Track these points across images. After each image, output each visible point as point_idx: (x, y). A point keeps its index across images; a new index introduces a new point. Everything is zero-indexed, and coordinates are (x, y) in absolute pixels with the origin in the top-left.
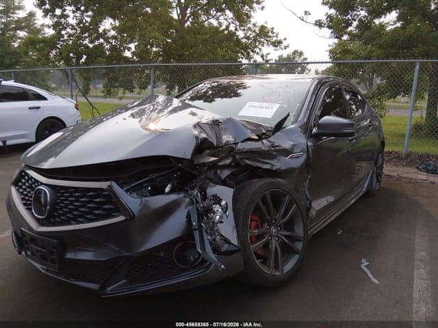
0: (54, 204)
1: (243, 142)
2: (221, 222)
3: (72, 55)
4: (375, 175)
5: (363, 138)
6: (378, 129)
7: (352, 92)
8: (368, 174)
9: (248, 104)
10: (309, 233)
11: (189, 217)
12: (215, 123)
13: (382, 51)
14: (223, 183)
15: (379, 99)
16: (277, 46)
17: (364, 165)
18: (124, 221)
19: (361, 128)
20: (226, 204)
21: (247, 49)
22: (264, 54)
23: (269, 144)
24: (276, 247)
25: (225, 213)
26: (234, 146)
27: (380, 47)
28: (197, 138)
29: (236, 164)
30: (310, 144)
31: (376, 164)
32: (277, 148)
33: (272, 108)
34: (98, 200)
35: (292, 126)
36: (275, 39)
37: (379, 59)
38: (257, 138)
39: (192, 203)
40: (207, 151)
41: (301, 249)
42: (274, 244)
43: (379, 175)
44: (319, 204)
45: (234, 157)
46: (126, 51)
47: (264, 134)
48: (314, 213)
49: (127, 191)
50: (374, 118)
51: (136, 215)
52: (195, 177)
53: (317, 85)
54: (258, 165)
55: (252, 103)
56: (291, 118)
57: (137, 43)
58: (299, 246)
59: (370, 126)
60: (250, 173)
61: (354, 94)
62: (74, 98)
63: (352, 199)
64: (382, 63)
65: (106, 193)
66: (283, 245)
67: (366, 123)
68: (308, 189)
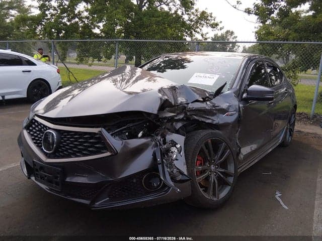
0: (59, 142)
1: (192, 102)
2: (177, 160)
3: (53, 30)
4: (288, 131)
5: (280, 102)
6: (292, 95)
7: (273, 67)
8: (284, 129)
9: (195, 75)
10: (239, 171)
11: (154, 155)
12: (173, 89)
13: (297, 35)
14: (177, 132)
15: (294, 72)
16: (214, 28)
17: (280, 122)
18: (110, 156)
19: (279, 94)
20: (181, 147)
21: (190, 29)
22: (204, 33)
23: (211, 105)
24: (214, 180)
25: (180, 153)
26: (186, 105)
27: (296, 31)
28: (161, 99)
29: (187, 119)
30: (241, 105)
31: (289, 122)
32: (218, 108)
33: (213, 78)
34: (91, 141)
35: (228, 92)
36: (213, 22)
37: (294, 41)
38: (202, 100)
39: (156, 145)
40: (167, 109)
41: (232, 182)
42: (213, 178)
43: (291, 130)
44: (245, 150)
45: (186, 114)
46: (96, 28)
47: (208, 97)
48: (242, 157)
49: (112, 135)
50: (289, 86)
51: (118, 152)
52: (159, 126)
53: (247, 61)
54: (203, 120)
55: (198, 74)
56: (228, 86)
57: (105, 23)
58: (231, 180)
59: (286, 93)
60: (196, 125)
61: (274, 68)
62: (55, 64)
63: (270, 149)
64: (297, 44)
65: (98, 136)
66: (219, 178)
67: (283, 90)
68: (239, 139)
